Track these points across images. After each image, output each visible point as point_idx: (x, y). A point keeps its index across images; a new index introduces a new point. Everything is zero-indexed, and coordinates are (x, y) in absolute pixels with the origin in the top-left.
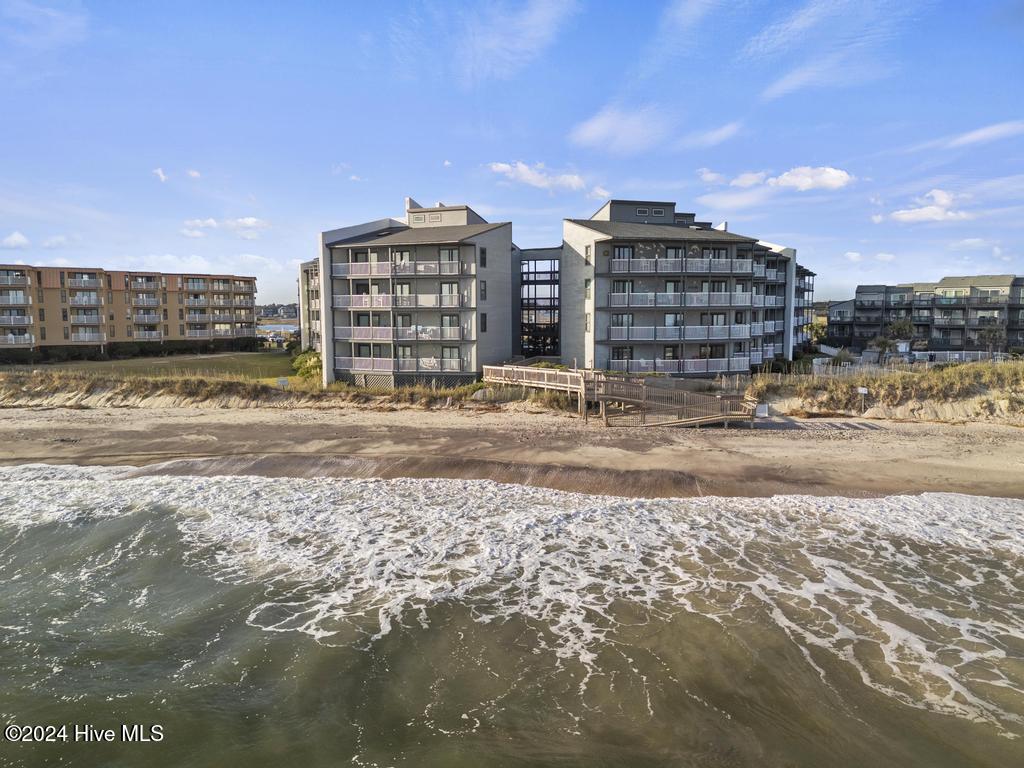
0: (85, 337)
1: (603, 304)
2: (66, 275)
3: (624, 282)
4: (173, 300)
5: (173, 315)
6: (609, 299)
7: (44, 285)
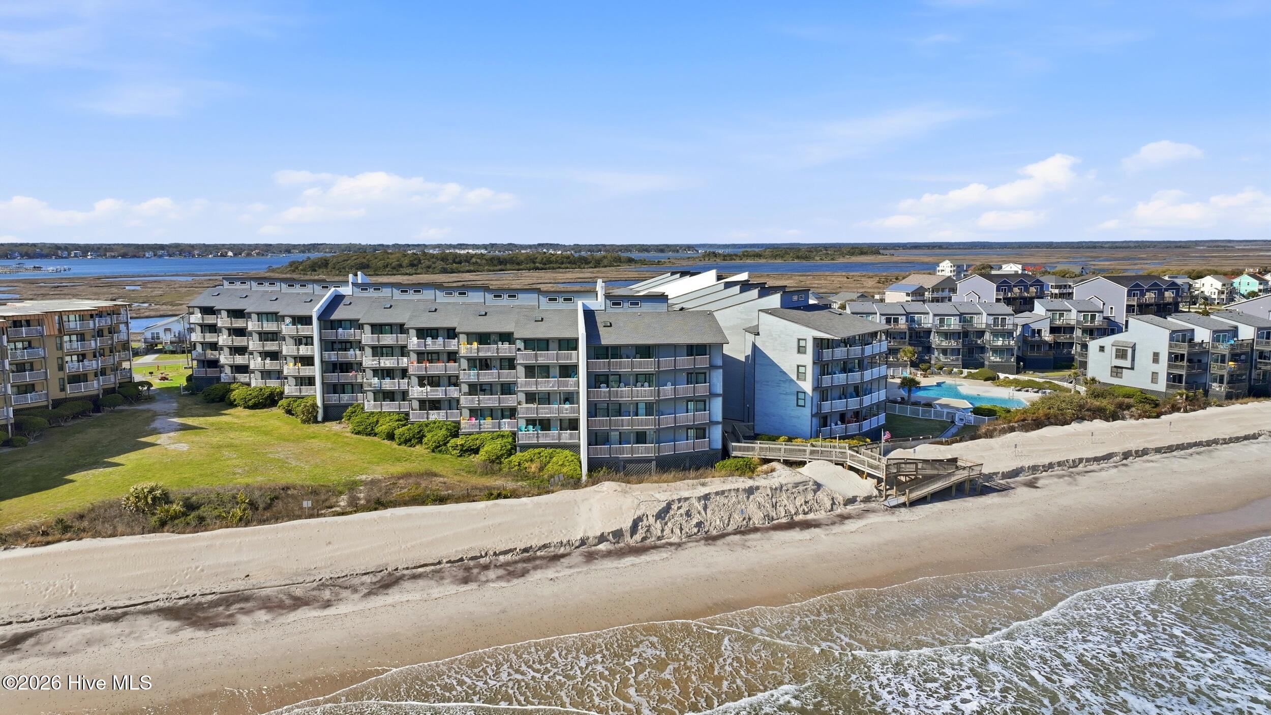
1: (817, 385)
6: (820, 381)
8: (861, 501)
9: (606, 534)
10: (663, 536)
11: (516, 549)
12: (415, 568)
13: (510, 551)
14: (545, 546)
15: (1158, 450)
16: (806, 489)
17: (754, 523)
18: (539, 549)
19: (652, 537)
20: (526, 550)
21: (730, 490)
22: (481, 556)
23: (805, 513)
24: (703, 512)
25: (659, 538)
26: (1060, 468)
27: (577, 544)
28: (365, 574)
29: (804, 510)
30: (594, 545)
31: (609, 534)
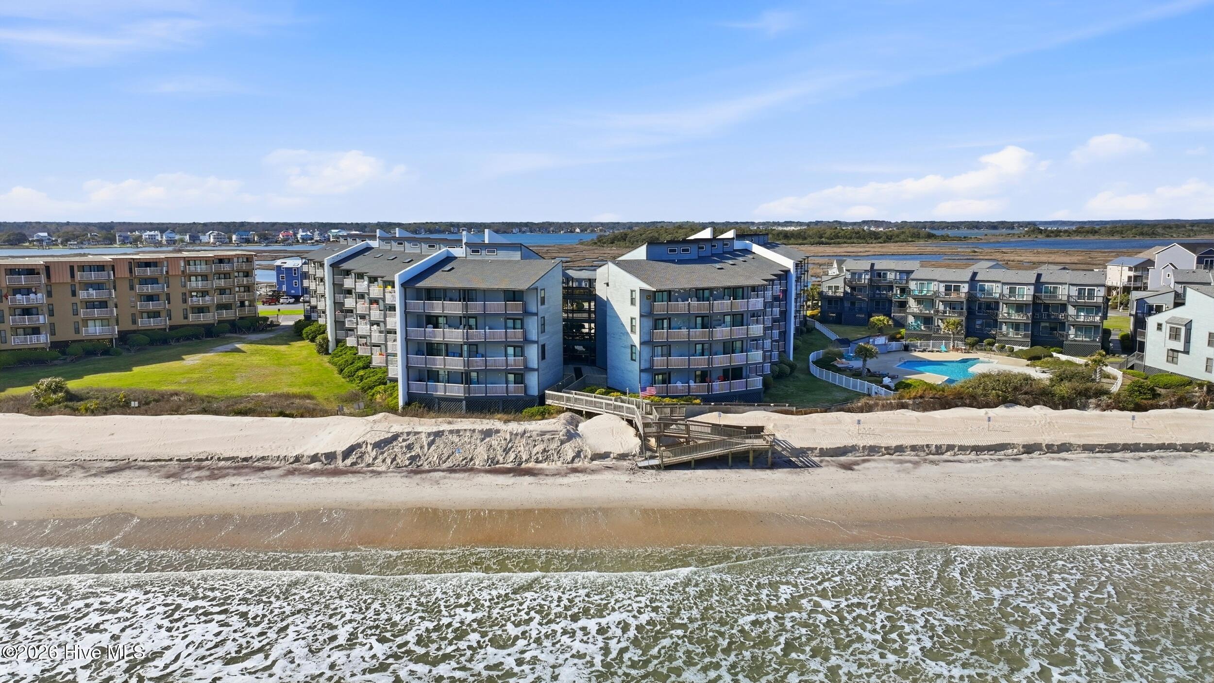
0: (94, 330)
1: (646, 338)
2: (76, 269)
3: (663, 320)
4: (176, 283)
5: (177, 298)
6: (651, 335)
7: (53, 281)
8: (614, 458)
9: (320, 455)
10: (373, 464)
11: (238, 457)
12: (150, 461)
13: (233, 458)
14: (263, 458)
15: (1089, 448)
16: (553, 438)
17: (474, 464)
18: (258, 460)
19: (362, 463)
20: (245, 459)
21: (465, 430)
22: (207, 459)
23: (537, 461)
24: (426, 448)
25: (369, 465)
26: (913, 453)
27: (291, 460)
28: (110, 460)
29: (537, 458)
30: (307, 464)
31: (322, 454)
